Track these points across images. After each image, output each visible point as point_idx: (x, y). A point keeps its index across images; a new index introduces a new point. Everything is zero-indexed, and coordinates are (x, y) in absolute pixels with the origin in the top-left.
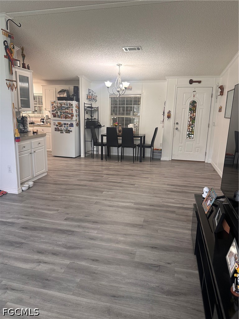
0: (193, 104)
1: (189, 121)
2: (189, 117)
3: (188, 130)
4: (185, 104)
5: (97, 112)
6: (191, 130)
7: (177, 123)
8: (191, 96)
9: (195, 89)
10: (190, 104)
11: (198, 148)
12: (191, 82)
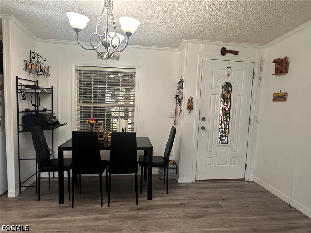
0: (225, 88)
1: (221, 115)
2: (221, 108)
3: (220, 130)
4: (216, 88)
5: (50, 97)
6: (224, 130)
7: (204, 119)
8: (224, 76)
9: (229, 63)
10: (223, 87)
11: (235, 159)
12: (224, 52)
